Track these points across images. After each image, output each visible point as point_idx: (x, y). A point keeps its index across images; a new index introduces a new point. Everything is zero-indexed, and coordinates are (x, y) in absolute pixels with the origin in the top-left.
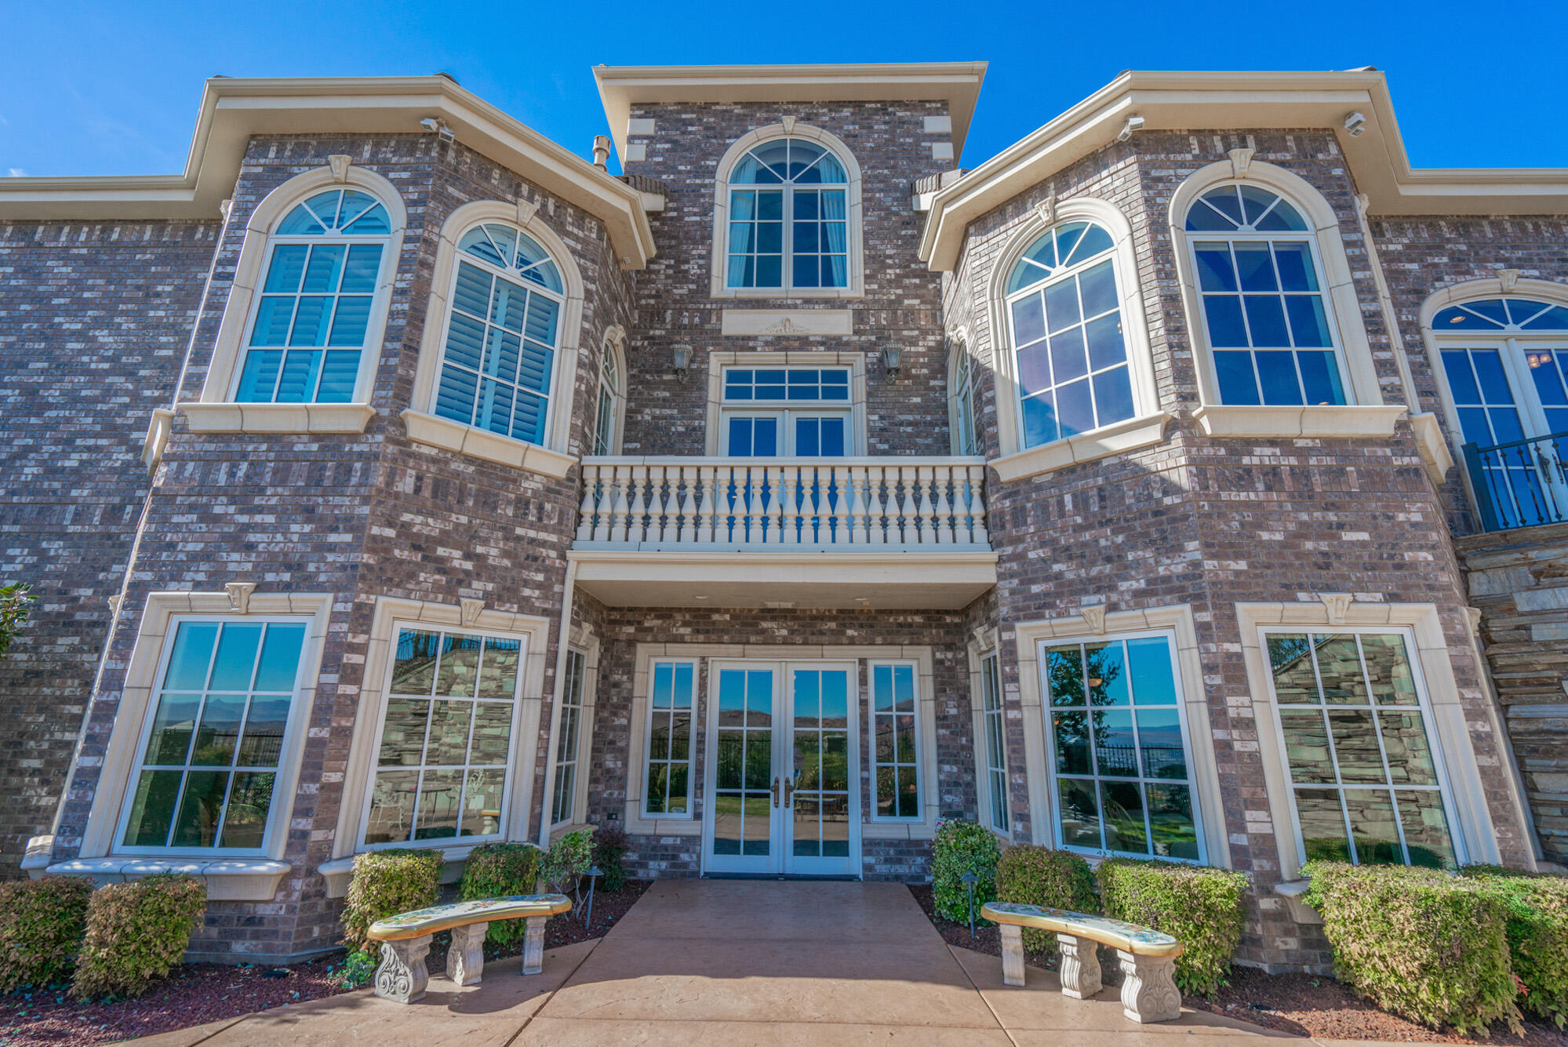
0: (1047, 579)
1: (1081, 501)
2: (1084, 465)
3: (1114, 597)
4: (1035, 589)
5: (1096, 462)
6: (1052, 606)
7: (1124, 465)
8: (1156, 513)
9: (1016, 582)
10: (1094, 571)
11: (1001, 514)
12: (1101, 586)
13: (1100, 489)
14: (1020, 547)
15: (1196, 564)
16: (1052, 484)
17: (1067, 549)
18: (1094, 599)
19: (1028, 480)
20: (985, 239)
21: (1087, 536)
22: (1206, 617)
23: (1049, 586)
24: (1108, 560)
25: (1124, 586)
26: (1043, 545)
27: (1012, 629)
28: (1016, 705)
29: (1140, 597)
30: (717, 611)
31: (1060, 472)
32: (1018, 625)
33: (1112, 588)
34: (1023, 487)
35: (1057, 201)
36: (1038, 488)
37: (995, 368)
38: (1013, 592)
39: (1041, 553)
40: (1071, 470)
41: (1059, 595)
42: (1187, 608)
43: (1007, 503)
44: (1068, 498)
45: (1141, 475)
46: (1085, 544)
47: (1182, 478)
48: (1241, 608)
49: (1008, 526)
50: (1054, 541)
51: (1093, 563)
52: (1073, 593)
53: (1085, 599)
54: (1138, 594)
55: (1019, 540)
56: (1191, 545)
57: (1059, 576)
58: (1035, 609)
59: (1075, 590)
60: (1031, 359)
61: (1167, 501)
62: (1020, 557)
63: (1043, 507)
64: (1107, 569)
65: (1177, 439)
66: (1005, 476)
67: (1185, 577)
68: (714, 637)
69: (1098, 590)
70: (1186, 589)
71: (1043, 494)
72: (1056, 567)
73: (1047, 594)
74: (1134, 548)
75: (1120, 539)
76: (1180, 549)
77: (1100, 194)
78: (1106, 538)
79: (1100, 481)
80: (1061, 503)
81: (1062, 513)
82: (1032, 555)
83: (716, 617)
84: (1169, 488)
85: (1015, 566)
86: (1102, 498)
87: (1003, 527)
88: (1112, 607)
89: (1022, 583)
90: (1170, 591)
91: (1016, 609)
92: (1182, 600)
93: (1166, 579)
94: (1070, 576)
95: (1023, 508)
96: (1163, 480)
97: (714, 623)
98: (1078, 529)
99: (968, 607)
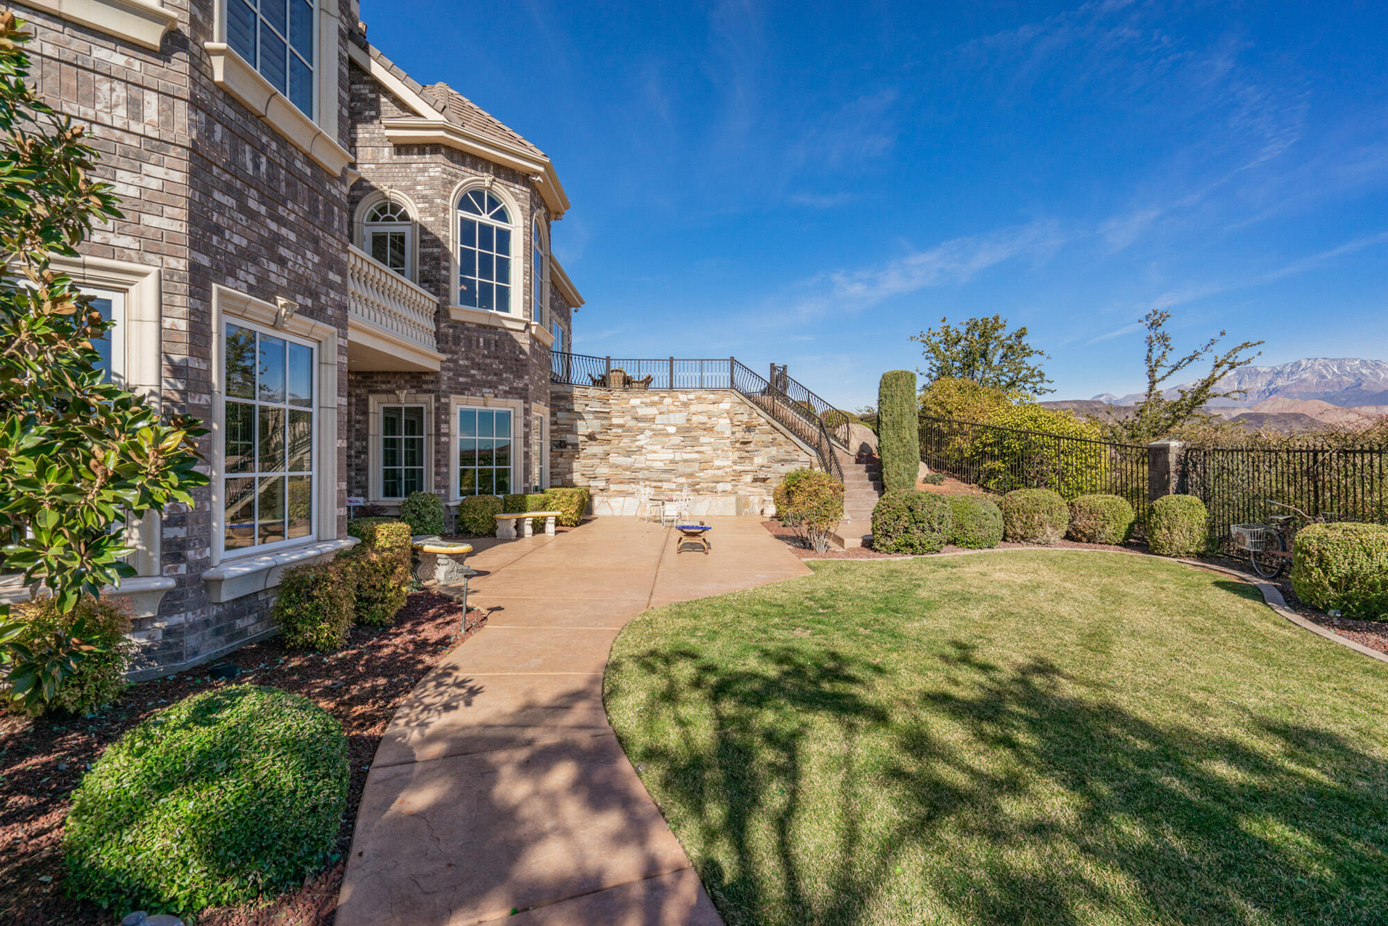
0: (467, 376)
1: (487, 343)
2: (491, 327)
3: (496, 392)
4: (461, 379)
5: (496, 328)
6: (469, 390)
7: (507, 334)
8: (516, 360)
9: (451, 374)
10: (489, 378)
11: (446, 335)
12: (492, 386)
13: (496, 341)
14: (455, 357)
15: (527, 385)
16: (474, 330)
17: (478, 364)
18: (488, 390)
19: (463, 323)
21: (488, 361)
22: (527, 406)
23: (469, 380)
24: (496, 374)
25: (501, 387)
26: (467, 359)
27: (448, 397)
28: (447, 435)
29: (506, 394)
31: (479, 325)
32: (452, 396)
33: (496, 387)
34: (460, 325)
35: (494, 180)
36: (468, 329)
37: (451, 250)
38: (449, 378)
39: (466, 363)
40: (485, 326)
41: (472, 385)
42: (522, 401)
43: (451, 331)
44: (481, 340)
45: (513, 342)
46: (486, 365)
47: (527, 348)
48: (533, 404)
49: (450, 343)
50: (473, 359)
51: (489, 375)
52: (478, 386)
53: (484, 390)
54: (505, 392)
55: (455, 353)
56: (526, 377)
57: (473, 376)
58: (461, 390)
59: (480, 385)
60: (467, 256)
61: (521, 356)
62: (455, 362)
63: (469, 340)
64: (495, 378)
65: (527, 333)
66: (455, 316)
67: (522, 389)
69: (490, 387)
70: (523, 394)
71: (471, 333)
72: (473, 372)
73: (466, 383)
74: (506, 372)
75: (501, 367)
76: (522, 377)
77: (513, 194)
78: (496, 365)
79: (497, 337)
80: (478, 342)
81: (478, 346)
82: (461, 362)
84: (523, 352)
85: (451, 365)
86: (496, 346)
87: (447, 343)
88: (496, 396)
89: (454, 375)
90: (517, 394)
91: (450, 388)
92: (520, 398)
93: (516, 388)
94: (479, 377)
95: (459, 337)
96: (520, 347)
98: (484, 356)
99: (372, 372)
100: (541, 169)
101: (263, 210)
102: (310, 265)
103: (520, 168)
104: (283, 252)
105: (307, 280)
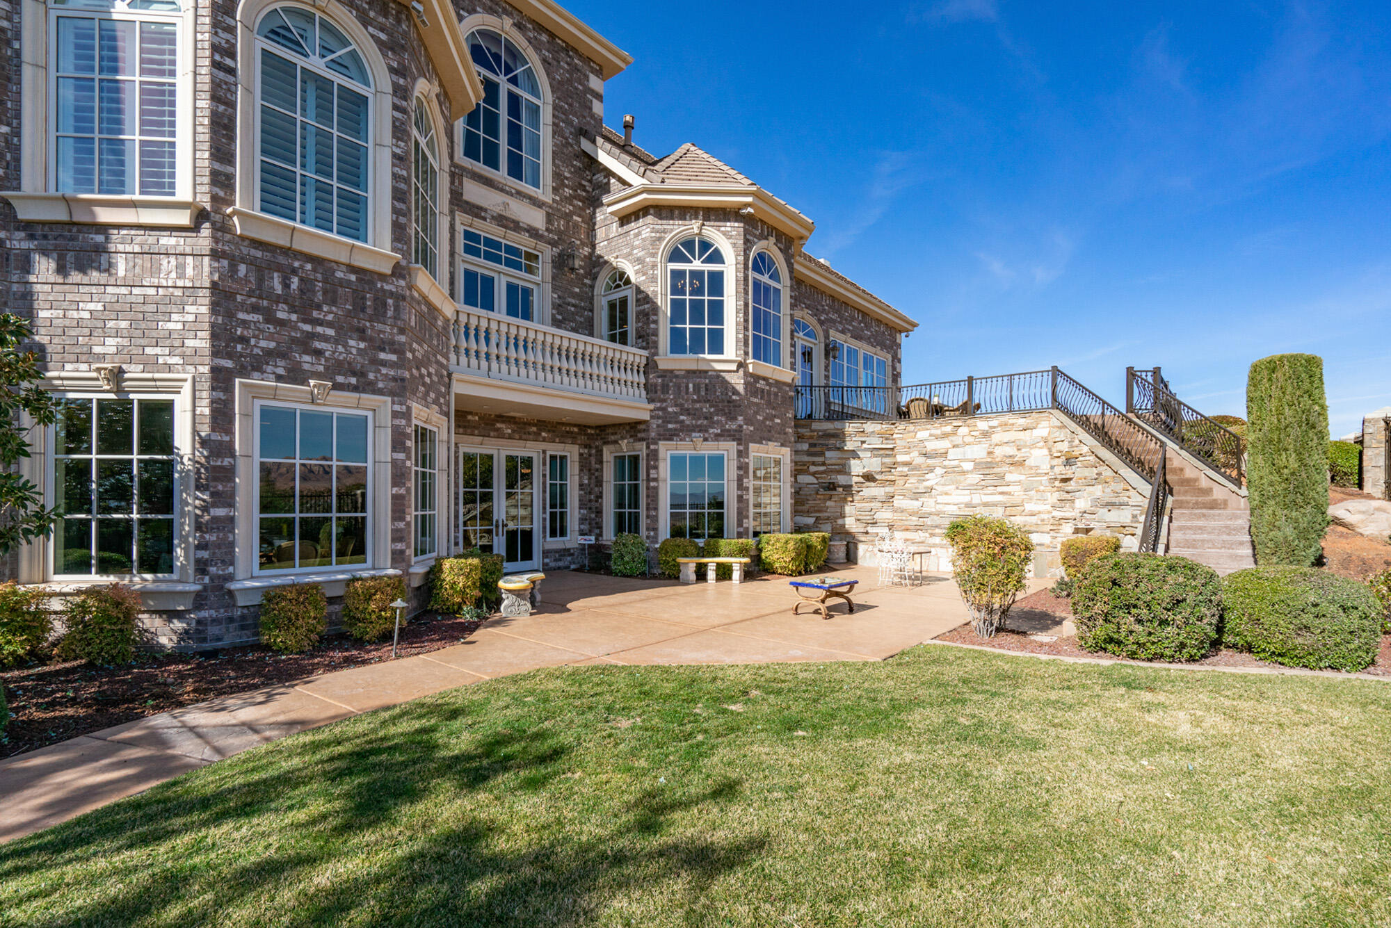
0: (676, 422)
1: (697, 388)
2: (701, 371)
3: (707, 435)
4: (670, 426)
5: (706, 372)
6: (678, 435)
7: (718, 376)
8: (729, 402)
9: (660, 421)
10: (699, 422)
11: (656, 385)
12: (702, 429)
13: (706, 385)
14: (664, 405)
15: (741, 426)
16: (684, 377)
17: (688, 410)
18: (698, 435)
19: (672, 371)
20: (660, 222)
21: (698, 405)
22: (741, 448)
23: (678, 426)
24: (706, 418)
25: (711, 431)
26: (676, 405)
27: (656, 444)
28: (656, 480)
29: (717, 437)
30: (471, 413)
31: (688, 372)
32: (660, 442)
33: (707, 431)
34: (669, 374)
35: (703, 225)
36: (677, 377)
37: (659, 304)
38: (658, 426)
39: (675, 409)
40: (694, 372)
41: (681, 431)
42: (735, 443)
43: (660, 380)
44: (691, 386)
45: (725, 383)
46: (696, 409)
47: (741, 388)
48: (751, 445)
49: (659, 393)
50: (682, 405)
51: (699, 419)
52: (688, 431)
53: (694, 435)
54: (717, 435)
55: (664, 401)
56: (740, 418)
57: (683, 421)
58: (670, 436)
59: (687, 430)
60: (677, 306)
61: (734, 397)
62: (664, 409)
63: (678, 387)
64: (705, 422)
65: (741, 372)
66: (662, 366)
67: (736, 431)
68: (469, 431)
69: (700, 431)
70: (736, 436)
71: (679, 380)
72: (682, 418)
73: (675, 429)
74: (717, 415)
75: (712, 410)
76: (735, 419)
77: (724, 233)
78: (707, 409)
79: (707, 381)
80: (687, 387)
81: (687, 392)
82: (670, 409)
83: (470, 417)
84: (736, 392)
85: (660, 413)
86: (707, 390)
87: (656, 392)
88: (706, 440)
89: (663, 422)
90: (730, 436)
91: (659, 435)
92: (734, 440)
93: (729, 431)
94: (688, 423)
95: (668, 385)
96: (733, 388)
97: (469, 421)
98: (694, 401)
99: (605, 426)
100: (749, 199)
101: (294, 317)
102: (354, 351)
103: (729, 205)
104: (318, 345)
105: (349, 363)
